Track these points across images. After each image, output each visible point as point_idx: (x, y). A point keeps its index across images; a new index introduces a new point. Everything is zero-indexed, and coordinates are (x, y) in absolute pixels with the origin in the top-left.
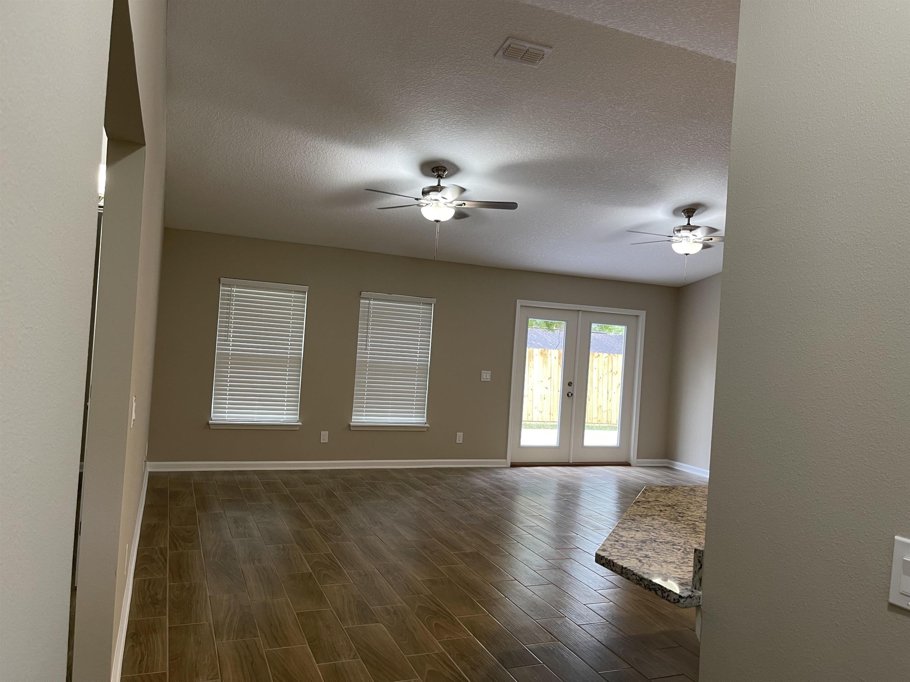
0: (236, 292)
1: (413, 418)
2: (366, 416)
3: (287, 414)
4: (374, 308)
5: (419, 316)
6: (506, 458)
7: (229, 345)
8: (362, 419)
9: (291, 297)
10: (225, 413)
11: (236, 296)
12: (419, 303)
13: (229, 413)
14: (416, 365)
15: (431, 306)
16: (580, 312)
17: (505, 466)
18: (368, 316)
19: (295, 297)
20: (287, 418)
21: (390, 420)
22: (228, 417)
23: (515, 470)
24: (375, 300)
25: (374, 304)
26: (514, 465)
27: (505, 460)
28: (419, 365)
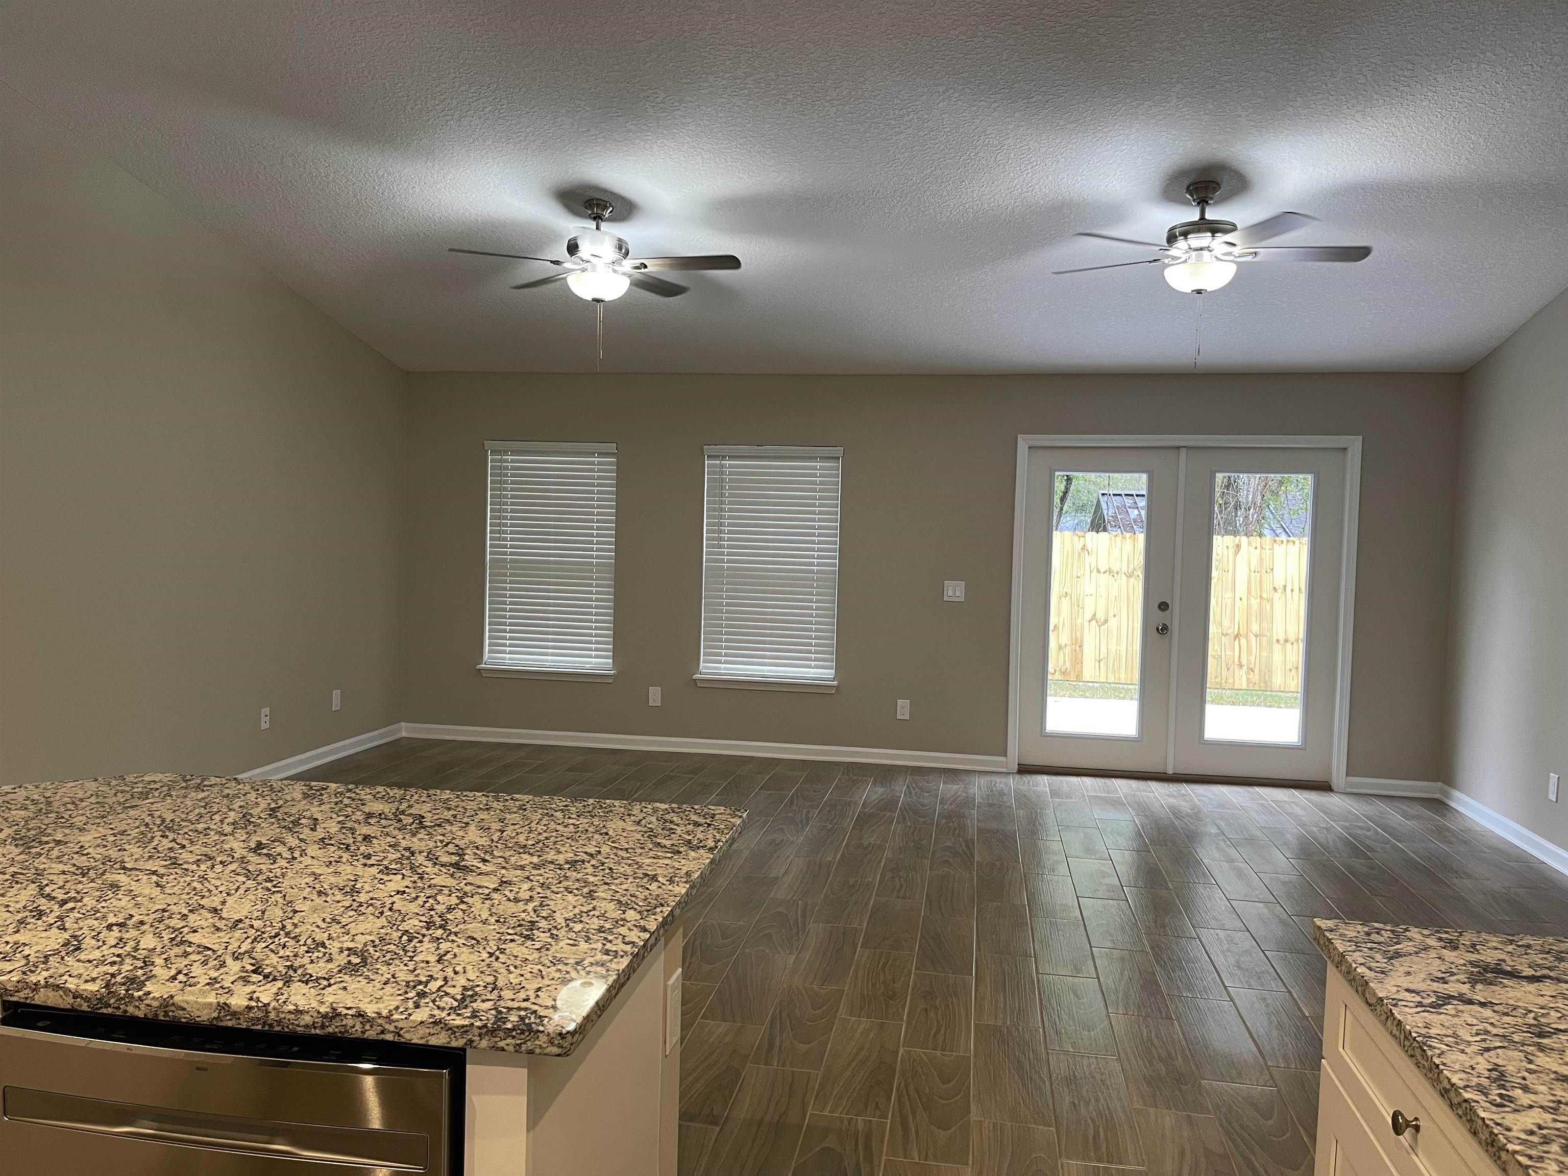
0: (513, 461)
1: (812, 670)
2: (726, 662)
3: (596, 657)
4: (731, 473)
5: (815, 483)
6: (1005, 755)
7: (505, 546)
8: (719, 668)
9: (593, 463)
10: (504, 652)
11: (513, 468)
12: (813, 459)
13: (510, 653)
14: (812, 572)
15: (837, 461)
16: (1183, 451)
17: (1004, 770)
18: (722, 488)
19: (599, 463)
20: (597, 663)
21: (768, 671)
22: (510, 659)
24: (732, 457)
25: (731, 466)
26: (1025, 770)
27: (1003, 759)
28: (818, 572)
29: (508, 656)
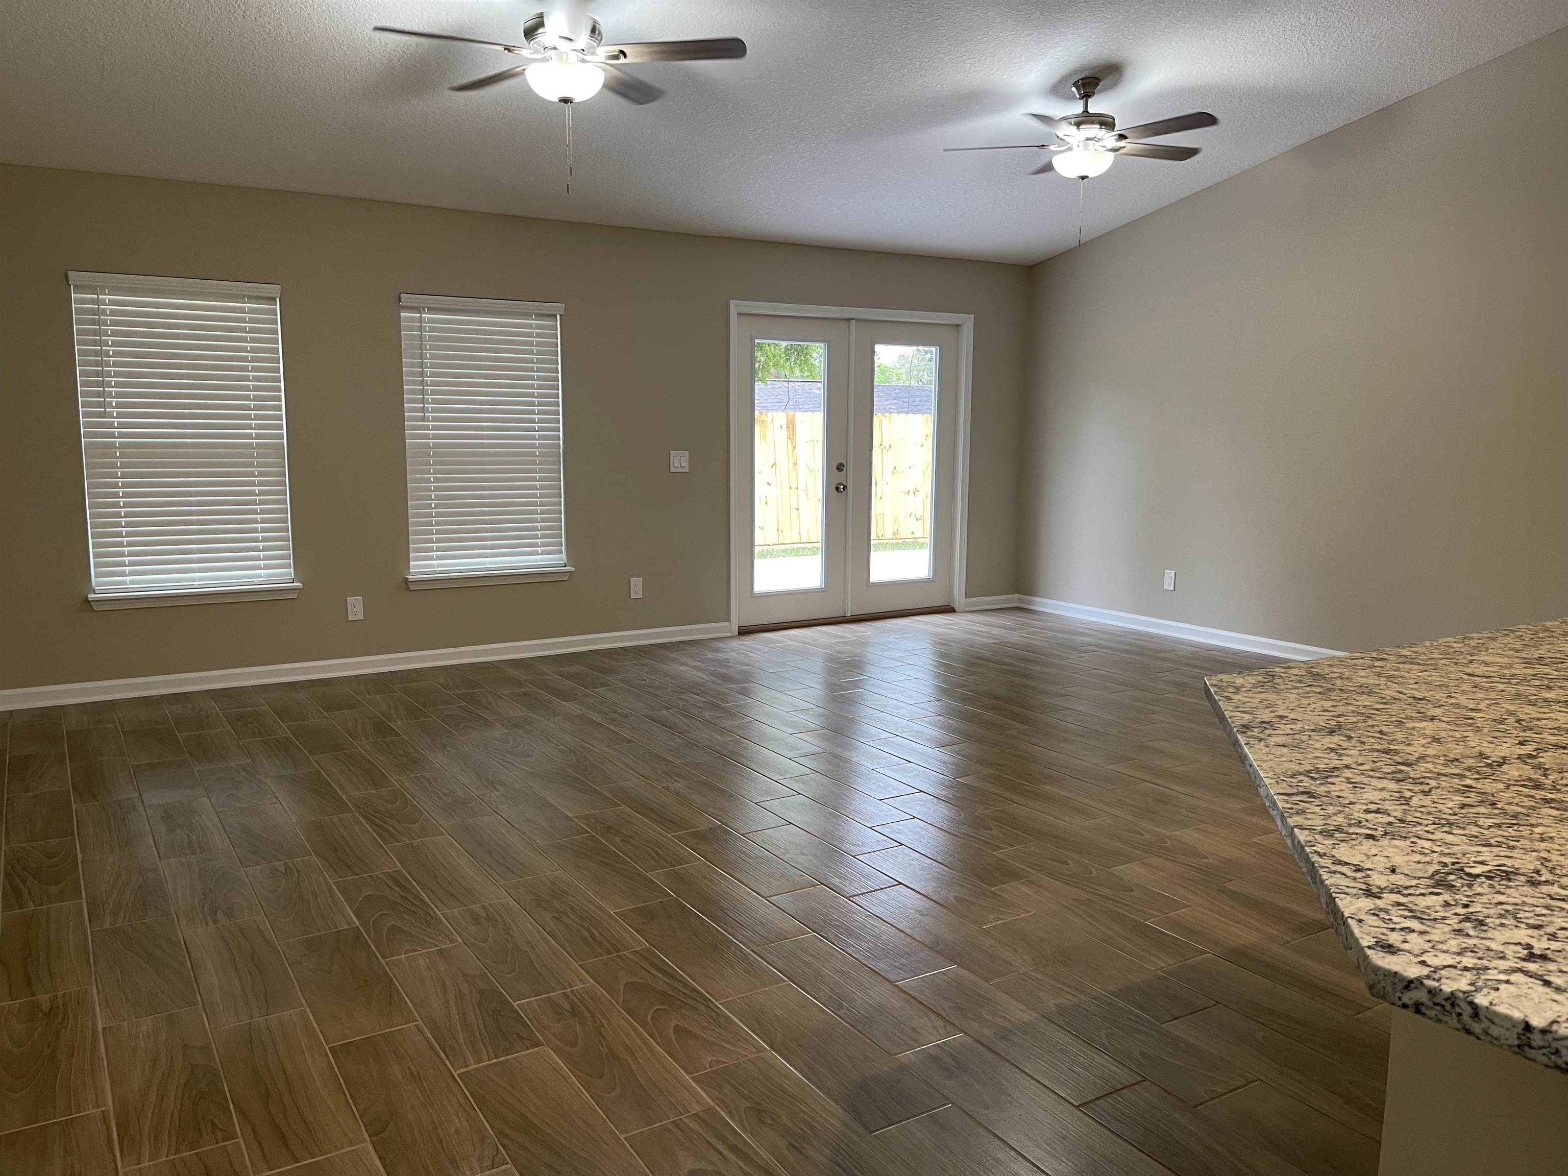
0: (112, 303)
1: (539, 557)
2: (439, 558)
3: (266, 567)
4: (432, 330)
5: (530, 344)
6: (729, 620)
7: (111, 426)
8: (432, 566)
9: (242, 310)
10: (123, 574)
11: (113, 313)
12: (528, 315)
13: (132, 574)
14: (533, 446)
15: (554, 319)
16: (853, 323)
17: (729, 634)
18: (421, 347)
19: (252, 311)
20: (267, 576)
21: (490, 563)
22: (132, 582)
23: (748, 641)
24: (431, 310)
25: (431, 321)
26: (744, 632)
27: (727, 624)
28: (541, 446)
29: (128, 578)
